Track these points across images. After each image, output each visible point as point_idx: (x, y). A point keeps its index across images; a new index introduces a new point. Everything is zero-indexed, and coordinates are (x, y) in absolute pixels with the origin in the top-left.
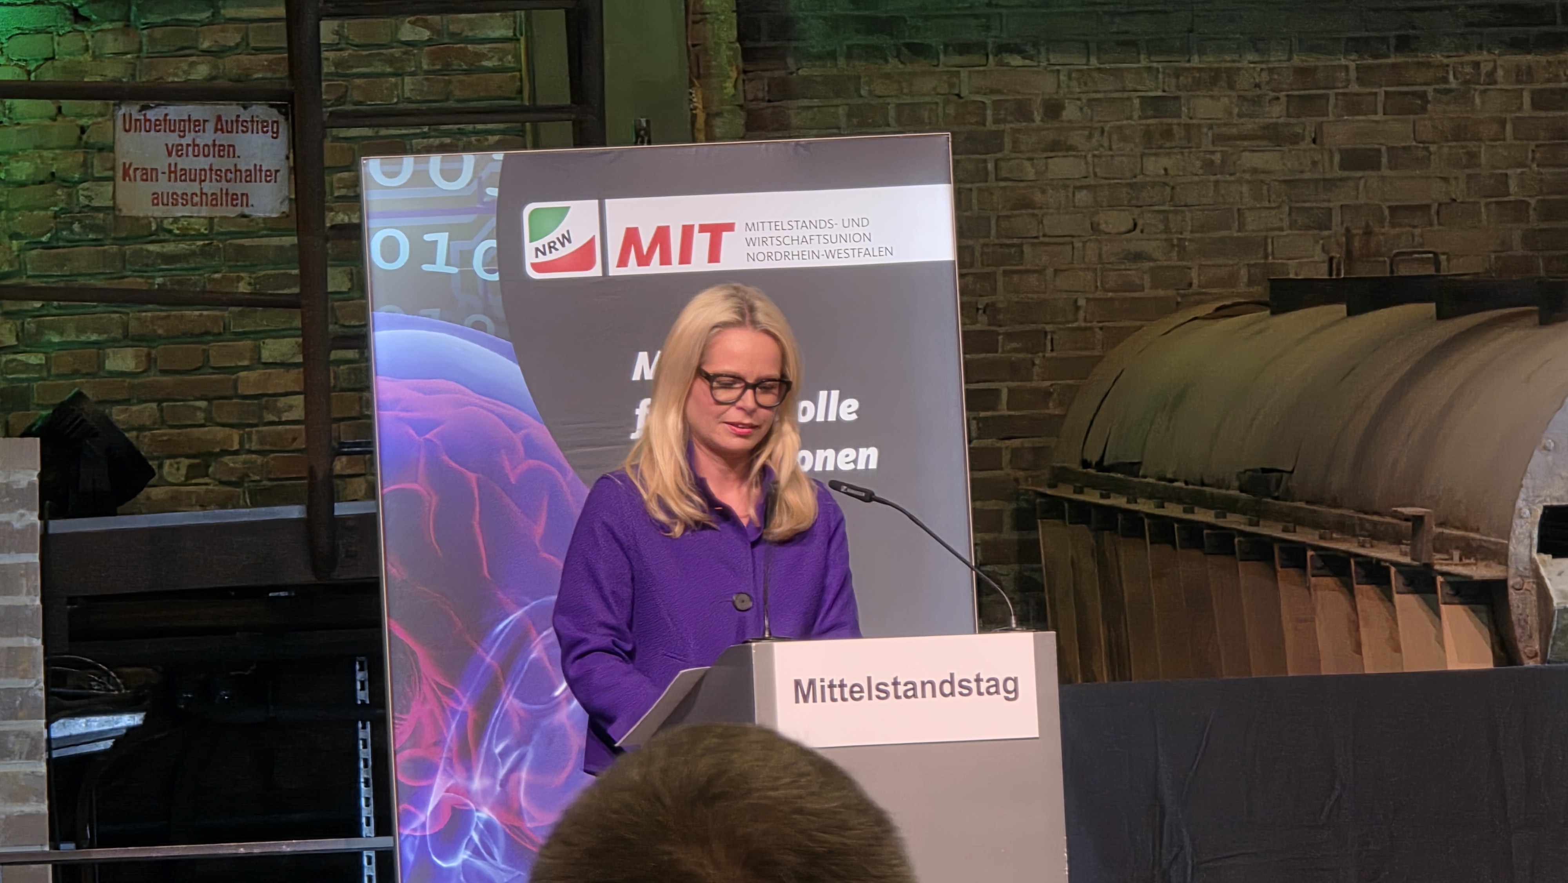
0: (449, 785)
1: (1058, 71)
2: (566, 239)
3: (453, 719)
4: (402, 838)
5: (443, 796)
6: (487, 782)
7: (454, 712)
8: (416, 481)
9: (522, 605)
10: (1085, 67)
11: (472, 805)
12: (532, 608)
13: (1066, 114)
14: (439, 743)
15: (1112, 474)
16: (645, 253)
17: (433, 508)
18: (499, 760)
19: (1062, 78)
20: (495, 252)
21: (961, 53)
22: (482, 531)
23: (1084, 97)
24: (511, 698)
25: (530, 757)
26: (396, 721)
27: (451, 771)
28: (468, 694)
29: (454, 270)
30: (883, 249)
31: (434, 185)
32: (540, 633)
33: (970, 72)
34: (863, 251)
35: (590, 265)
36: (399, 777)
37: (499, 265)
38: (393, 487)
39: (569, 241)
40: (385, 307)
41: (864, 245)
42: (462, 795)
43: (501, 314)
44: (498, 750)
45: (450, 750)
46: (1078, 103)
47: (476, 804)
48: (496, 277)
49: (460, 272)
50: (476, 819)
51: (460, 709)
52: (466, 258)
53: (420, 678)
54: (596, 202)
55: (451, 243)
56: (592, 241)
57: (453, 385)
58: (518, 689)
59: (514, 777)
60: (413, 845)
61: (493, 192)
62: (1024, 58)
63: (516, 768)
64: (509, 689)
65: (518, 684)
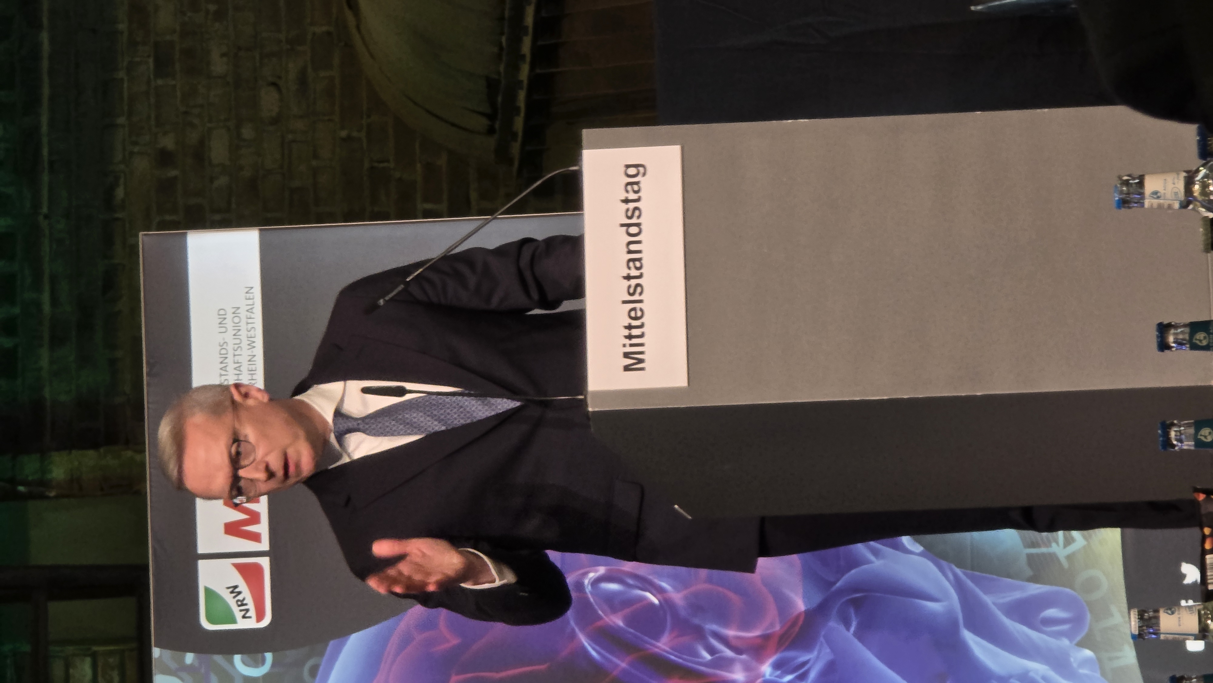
1: (130, 154)
2: (234, 590)
6: (738, 667)
9: (573, 635)
10: (127, 128)
12: (577, 624)
13: (170, 147)
15: (499, 105)
16: (248, 517)
18: (717, 655)
20: (245, 656)
21: (113, 242)
22: (505, 671)
23: (154, 130)
24: (659, 644)
25: (715, 627)
30: (248, 295)
32: (600, 618)
34: (249, 314)
35: (258, 568)
37: (257, 653)
39: (236, 587)
41: (243, 313)
43: (302, 652)
44: (707, 656)
46: (159, 135)
47: (759, 677)
48: (269, 656)
50: (773, 678)
54: (201, 563)
56: (236, 566)
58: (650, 637)
59: (734, 642)
61: (189, 658)
62: (117, 185)
63: (724, 641)
64: (651, 647)
65: (646, 638)
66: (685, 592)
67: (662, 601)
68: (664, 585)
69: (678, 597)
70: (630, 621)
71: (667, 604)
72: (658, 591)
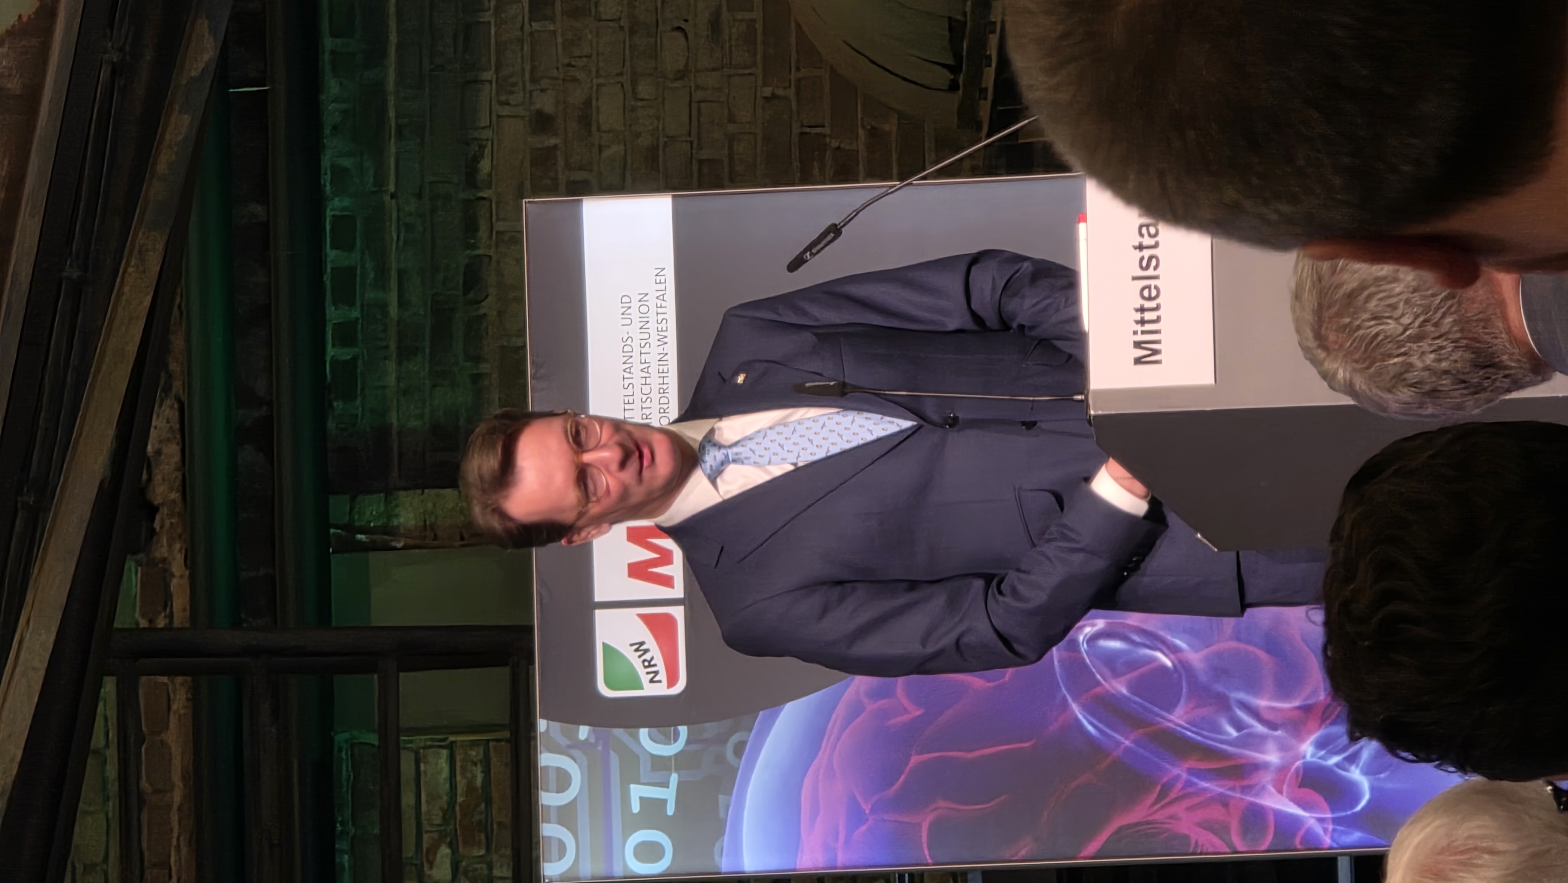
0: (1273, 790)
1: (499, 116)
2: (639, 647)
3: (1196, 784)
4: (1335, 845)
5: (1287, 797)
6: (1271, 745)
7: (1188, 784)
8: (919, 825)
9: (1065, 705)
10: (494, 84)
11: (1298, 763)
12: (1069, 690)
13: (549, 109)
14: (1224, 802)
15: (964, 53)
16: (657, 556)
17: (953, 806)
18: (1245, 731)
19: (505, 111)
20: (654, 730)
21: (476, 230)
22: (978, 749)
23: (529, 87)
24: (1172, 717)
25: (1242, 696)
26: (1199, 851)
27: (1258, 788)
28: (1168, 766)
29: (674, 778)
30: (658, 278)
31: (574, 801)
32: (1098, 684)
33: (498, 220)
34: (659, 302)
35: (670, 620)
36: (1263, 848)
37: (670, 726)
38: (926, 852)
39: (642, 643)
40: (717, 858)
41: (652, 301)
42: (1286, 776)
43: (726, 724)
44: (1233, 733)
45: (1233, 789)
46: (534, 94)
47: (1297, 758)
48: (683, 730)
49: (676, 770)
50: (1314, 759)
51: (1184, 775)
52: (660, 764)
53: (1148, 823)
54: (598, 613)
55: (642, 781)
56: (642, 617)
57: (807, 781)
58: (1161, 708)
59: (1267, 716)
60: (1342, 832)
61: (584, 732)
62: (482, 157)
63: (1254, 713)
64: (1161, 720)
65: (1156, 709)
66: (1206, 651)
67: (1176, 662)
68: (1178, 642)
69: (1196, 658)
70: (1134, 688)
71: (1183, 666)
72: (1172, 650)
